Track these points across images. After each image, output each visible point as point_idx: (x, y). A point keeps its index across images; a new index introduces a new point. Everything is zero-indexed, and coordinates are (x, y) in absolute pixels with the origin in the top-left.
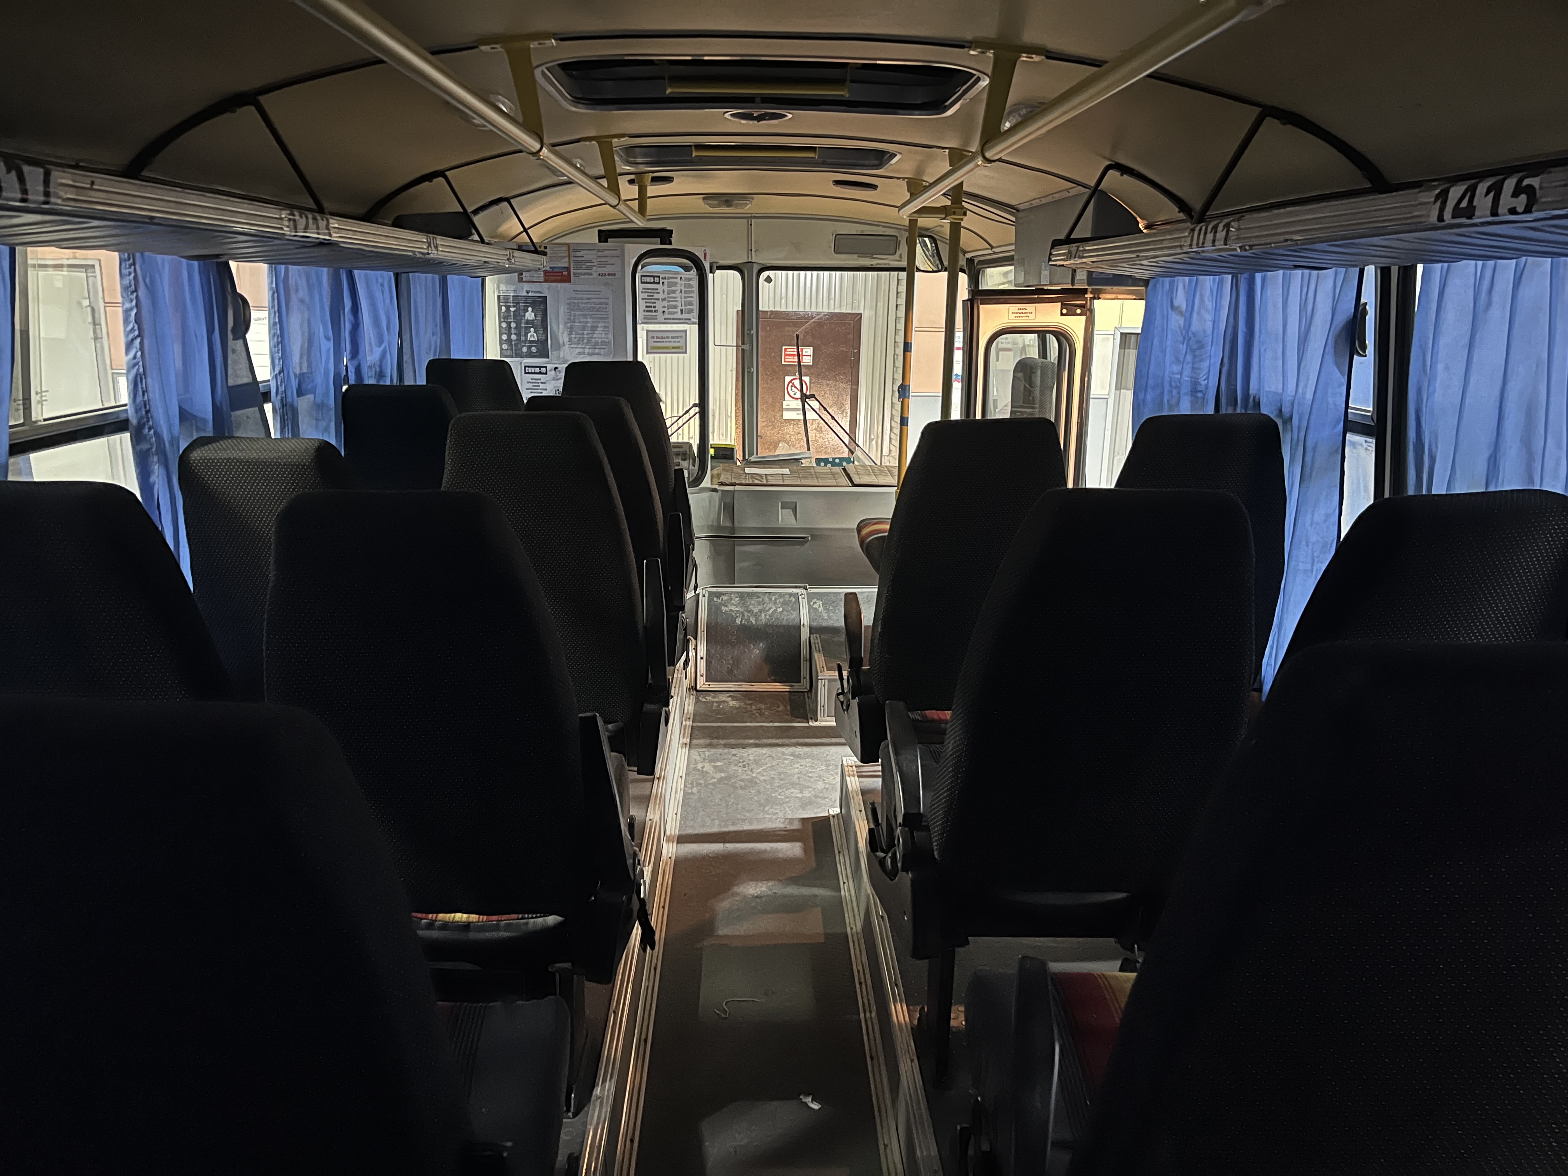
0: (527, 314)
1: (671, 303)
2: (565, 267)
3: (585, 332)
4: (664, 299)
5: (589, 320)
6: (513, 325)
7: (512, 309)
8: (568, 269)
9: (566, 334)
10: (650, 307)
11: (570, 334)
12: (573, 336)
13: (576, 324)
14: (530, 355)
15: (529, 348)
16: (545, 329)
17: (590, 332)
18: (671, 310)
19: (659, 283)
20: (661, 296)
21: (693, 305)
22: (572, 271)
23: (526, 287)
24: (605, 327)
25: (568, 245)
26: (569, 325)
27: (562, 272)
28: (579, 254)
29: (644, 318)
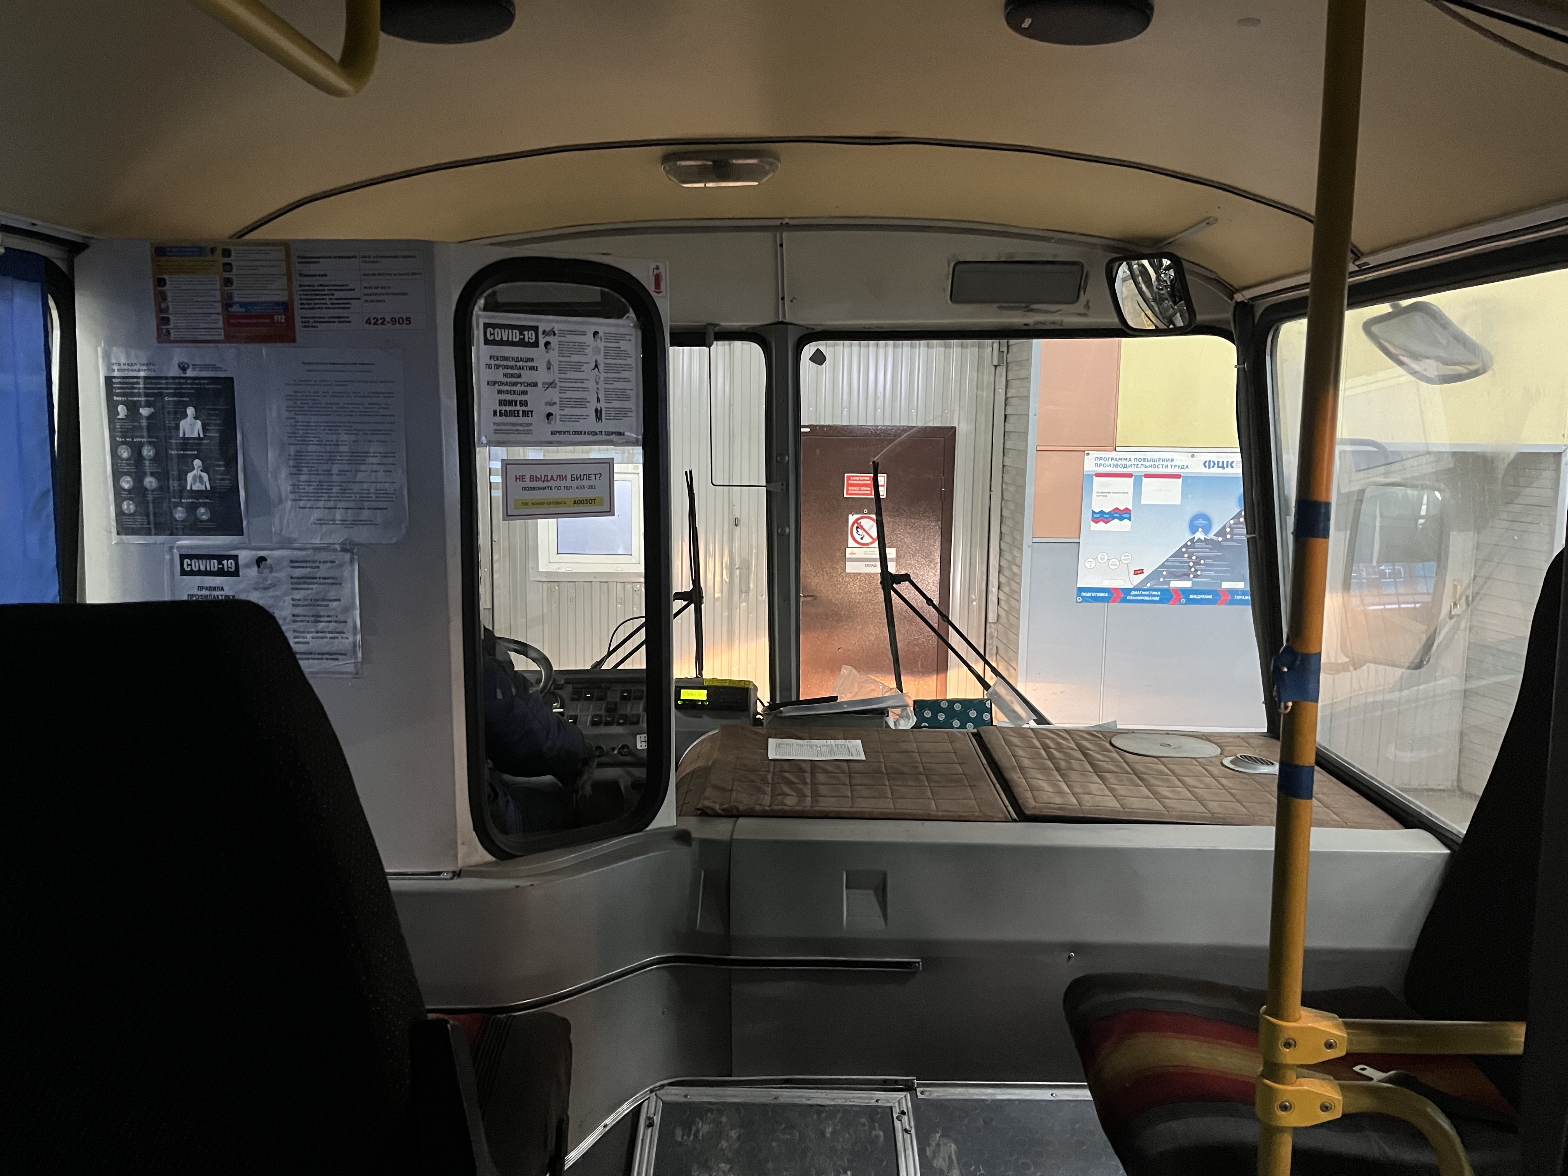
0: (183, 424)
1: (568, 394)
2: (278, 304)
3: (335, 469)
4: (552, 385)
5: (344, 437)
6: (148, 452)
7: (145, 412)
8: (286, 307)
9: (284, 474)
10: (510, 403)
11: (297, 471)
12: (303, 478)
13: (311, 448)
14: (194, 528)
15: (192, 509)
16: (231, 461)
17: (347, 467)
18: (567, 411)
19: (536, 344)
20: (542, 376)
21: (628, 398)
22: (298, 313)
23: (179, 354)
24: (385, 455)
25: (286, 245)
26: (292, 450)
27: (271, 317)
28: (313, 269)
29: (496, 431)
